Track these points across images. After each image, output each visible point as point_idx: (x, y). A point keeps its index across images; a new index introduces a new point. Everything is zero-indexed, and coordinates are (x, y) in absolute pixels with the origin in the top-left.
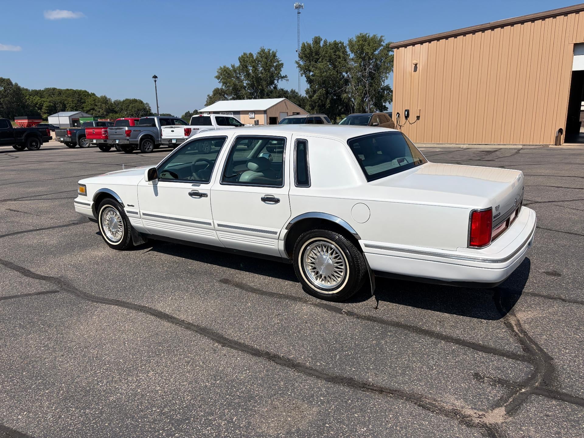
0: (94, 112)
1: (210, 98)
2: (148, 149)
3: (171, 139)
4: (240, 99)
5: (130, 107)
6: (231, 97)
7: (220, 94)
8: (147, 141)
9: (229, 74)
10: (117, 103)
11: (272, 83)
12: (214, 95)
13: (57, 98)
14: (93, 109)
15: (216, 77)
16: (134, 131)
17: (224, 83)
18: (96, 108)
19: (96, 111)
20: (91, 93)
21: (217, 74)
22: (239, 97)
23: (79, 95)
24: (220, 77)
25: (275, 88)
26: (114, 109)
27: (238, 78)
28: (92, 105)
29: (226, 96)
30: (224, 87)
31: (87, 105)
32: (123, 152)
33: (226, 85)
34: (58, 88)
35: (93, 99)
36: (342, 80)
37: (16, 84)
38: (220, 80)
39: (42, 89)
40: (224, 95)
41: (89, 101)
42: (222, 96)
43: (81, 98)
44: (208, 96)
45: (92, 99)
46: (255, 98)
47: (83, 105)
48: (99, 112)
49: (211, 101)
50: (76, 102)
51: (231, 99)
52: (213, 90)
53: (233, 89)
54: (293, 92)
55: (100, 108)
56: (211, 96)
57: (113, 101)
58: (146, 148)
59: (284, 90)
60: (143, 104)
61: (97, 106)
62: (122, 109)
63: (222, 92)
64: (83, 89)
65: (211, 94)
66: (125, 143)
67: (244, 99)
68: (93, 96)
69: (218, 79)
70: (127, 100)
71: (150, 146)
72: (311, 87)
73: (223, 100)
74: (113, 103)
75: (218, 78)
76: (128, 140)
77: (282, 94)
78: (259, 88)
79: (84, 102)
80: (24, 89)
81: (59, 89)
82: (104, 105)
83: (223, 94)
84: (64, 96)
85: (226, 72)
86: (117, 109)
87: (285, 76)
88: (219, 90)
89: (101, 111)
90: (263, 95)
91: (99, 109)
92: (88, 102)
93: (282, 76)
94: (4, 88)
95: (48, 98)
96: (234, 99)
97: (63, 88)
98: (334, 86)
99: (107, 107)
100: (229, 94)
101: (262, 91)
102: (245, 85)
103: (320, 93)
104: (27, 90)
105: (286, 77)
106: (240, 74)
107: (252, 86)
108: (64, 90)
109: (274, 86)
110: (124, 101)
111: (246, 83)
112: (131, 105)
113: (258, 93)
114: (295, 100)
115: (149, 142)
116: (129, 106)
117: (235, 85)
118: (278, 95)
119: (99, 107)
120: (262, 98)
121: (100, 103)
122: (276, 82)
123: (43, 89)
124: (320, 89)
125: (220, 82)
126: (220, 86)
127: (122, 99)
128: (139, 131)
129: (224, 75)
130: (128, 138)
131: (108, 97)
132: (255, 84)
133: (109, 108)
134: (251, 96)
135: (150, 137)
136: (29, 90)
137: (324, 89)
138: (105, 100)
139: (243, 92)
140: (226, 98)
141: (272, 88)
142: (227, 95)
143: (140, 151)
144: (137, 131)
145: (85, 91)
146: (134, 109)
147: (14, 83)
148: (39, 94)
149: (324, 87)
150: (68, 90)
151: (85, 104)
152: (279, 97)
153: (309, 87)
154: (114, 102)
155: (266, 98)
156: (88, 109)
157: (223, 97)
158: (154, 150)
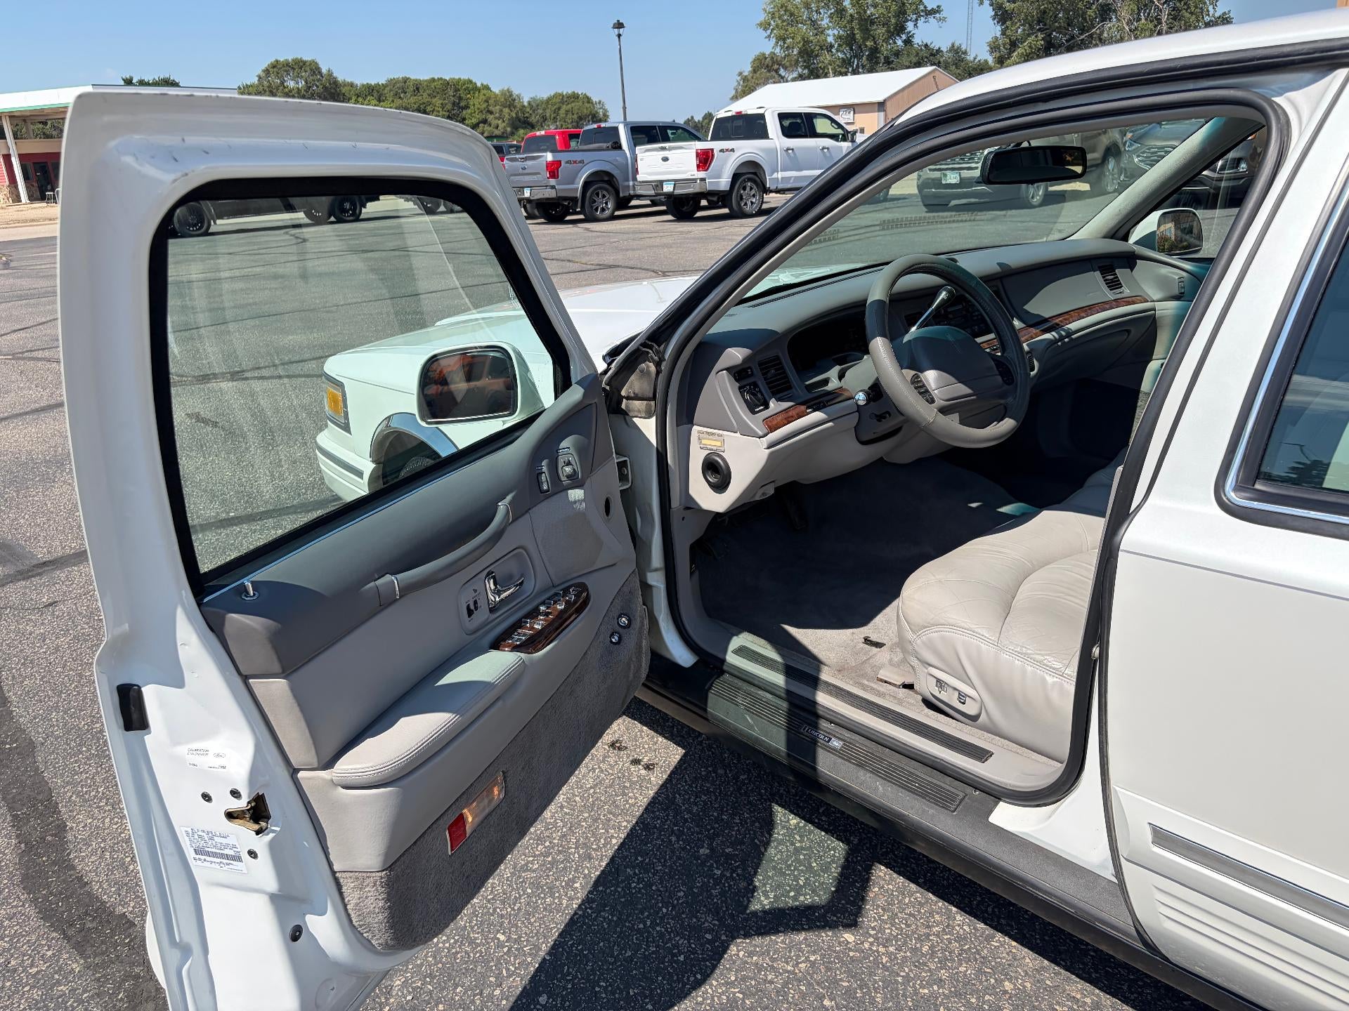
0: (487, 128)
1: (745, 79)
2: (603, 210)
3: (661, 182)
4: (818, 77)
5: (562, 112)
6: (795, 75)
7: (769, 68)
8: (601, 188)
9: (792, 14)
10: (535, 105)
11: (901, 29)
12: (755, 71)
13: (412, 100)
14: (485, 121)
15: (760, 25)
16: (567, 162)
17: (782, 39)
18: (490, 117)
19: (490, 125)
20: (482, 85)
21: (762, 17)
22: (815, 73)
23: (457, 90)
24: (769, 24)
25: (908, 42)
26: (527, 118)
27: (814, 23)
28: (482, 111)
29: (782, 72)
30: (778, 50)
31: (472, 113)
32: (543, 220)
33: (784, 43)
34: (412, 78)
35: (484, 98)
36: (1094, 7)
37: (330, 74)
38: (769, 31)
39: (382, 81)
40: (777, 71)
41: (476, 102)
42: (773, 73)
43: (460, 98)
44: (740, 74)
45: (482, 97)
46: (855, 72)
47: (464, 112)
48: (497, 127)
49: (747, 86)
50: (449, 107)
51: (794, 80)
52: (751, 60)
53: (800, 53)
54: (955, 50)
55: (498, 119)
56: (746, 74)
57: (526, 101)
58: (597, 208)
59: (932, 46)
60: (592, 103)
61: (491, 113)
62: (544, 119)
63: (773, 63)
64: (464, 77)
65: (747, 70)
66: (547, 196)
67: (826, 76)
68: (485, 92)
69: (765, 29)
70: (556, 95)
71: (606, 203)
72: (1003, 33)
73: (774, 83)
74: (526, 104)
75: (765, 26)
76: (553, 187)
77: (928, 56)
78: (866, 46)
79: (467, 107)
80: (345, 84)
81: (416, 80)
82: (506, 110)
83: (776, 67)
84: (425, 95)
85: (785, 11)
86: (533, 119)
87: (935, 7)
88: (766, 58)
89: (502, 125)
90: (876, 61)
91: (497, 121)
92: (474, 105)
93: (929, 9)
94: (306, 82)
95: (393, 101)
96: (801, 77)
97: (424, 76)
98: (1069, 25)
99: (514, 115)
100: (791, 65)
101: (875, 51)
102: (830, 39)
103: (1030, 47)
104: (352, 85)
105: (937, 11)
106: (820, 13)
107: (849, 40)
108: (426, 81)
109: (904, 37)
110: (549, 99)
111: (834, 35)
112: (564, 107)
113: (864, 58)
114: (958, 71)
115: (605, 193)
116: (559, 109)
117: (806, 42)
118: (914, 60)
119: (497, 115)
120: (871, 71)
121: (498, 107)
122: (910, 26)
123: (384, 82)
124: (1029, 35)
125: (769, 37)
126: (767, 46)
127: (544, 94)
128: (580, 162)
129: (780, 18)
130: (553, 182)
131: (516, 92)
132: (858, 36)
133: (517, 117)
134: (846, 68)
135: (606, 179)
136: (357, 85)
137: (1041, 36)
138: (509, 100)
139: (826, 57)
140: (783, 78)
141: (899, 42)
142: (785, 68)
143: (582, 217)
144: (575, 162)
145: (470, 82)
146: (570, 116)
147: (324, 71)
148: (375, 94)
149: (1039, 30)
150: (433, 80)
151: (469, 111)
152: (918, 65)
153: (998, 34)
154: (529, 103)
155: (882, 71)
156: (474, 121)
157: (776, 76)
158: (617, 213)
